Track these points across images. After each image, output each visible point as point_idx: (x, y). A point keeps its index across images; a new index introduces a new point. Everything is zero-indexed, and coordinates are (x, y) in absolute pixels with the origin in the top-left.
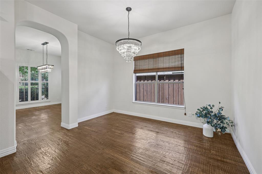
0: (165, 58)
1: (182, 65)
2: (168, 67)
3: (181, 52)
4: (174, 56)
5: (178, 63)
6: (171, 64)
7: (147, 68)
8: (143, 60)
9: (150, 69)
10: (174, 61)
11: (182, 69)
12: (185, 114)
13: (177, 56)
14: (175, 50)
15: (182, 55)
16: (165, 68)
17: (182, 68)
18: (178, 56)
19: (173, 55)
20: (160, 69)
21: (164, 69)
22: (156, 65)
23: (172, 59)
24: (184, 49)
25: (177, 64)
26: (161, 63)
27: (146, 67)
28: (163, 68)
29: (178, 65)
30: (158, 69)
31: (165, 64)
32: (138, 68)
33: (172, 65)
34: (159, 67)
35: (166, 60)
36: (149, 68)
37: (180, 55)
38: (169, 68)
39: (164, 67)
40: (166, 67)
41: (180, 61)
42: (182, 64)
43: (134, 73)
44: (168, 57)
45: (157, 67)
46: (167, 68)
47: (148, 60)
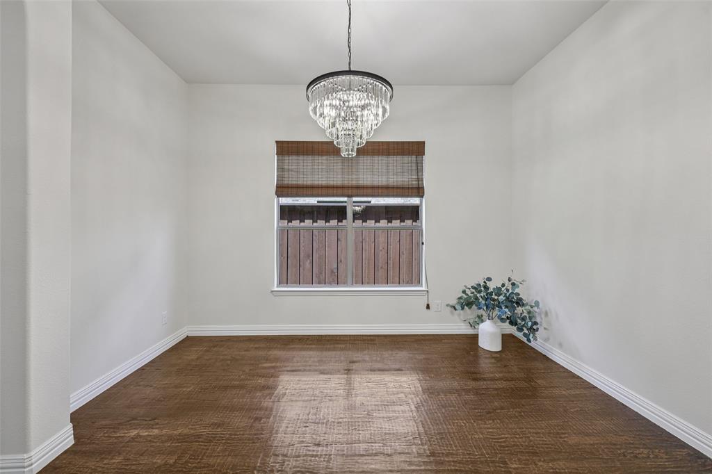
0: (376, 158)
1: (420, 182)
2: (384, 183)
3: (416, 149)
4: (399, 158)
5: (410, 177)
6: (392, 177)
7: (324, 183)
8: (310, 157)
9: (333, 187)
10: (400, 170)
11: (419, 193)
12: (428, 307)
13: (406, 159)
14: (403, 143)
15: (419, 158)
16: (378, 187)
17: (419, 191)
18: (410, 159)
19: (398, 154)
20: (363, 187)
21: (376, 190)
22: (350, 177)
23: (395, 164)
24: (424, 142)
25: (407, 179)
26: (365, 170)
27: (321, 179)
28: (373, 187)
29: (410, 183)
30: (358, 187)
31: (376, 177)
32: (292, 180)
33: (394, 180)
34: (361, 182)
35: (380, 165)
36: (331, 183)
37: (414, 157)
38: (387, 187)
39: (376, 183)
40: (380, 183)
41: (414, 173)
42: (420, 180)
43: (276, 194)
44: (385, 158)
45: (354, 182)
46: (382, 187)
47: (324, 158)
